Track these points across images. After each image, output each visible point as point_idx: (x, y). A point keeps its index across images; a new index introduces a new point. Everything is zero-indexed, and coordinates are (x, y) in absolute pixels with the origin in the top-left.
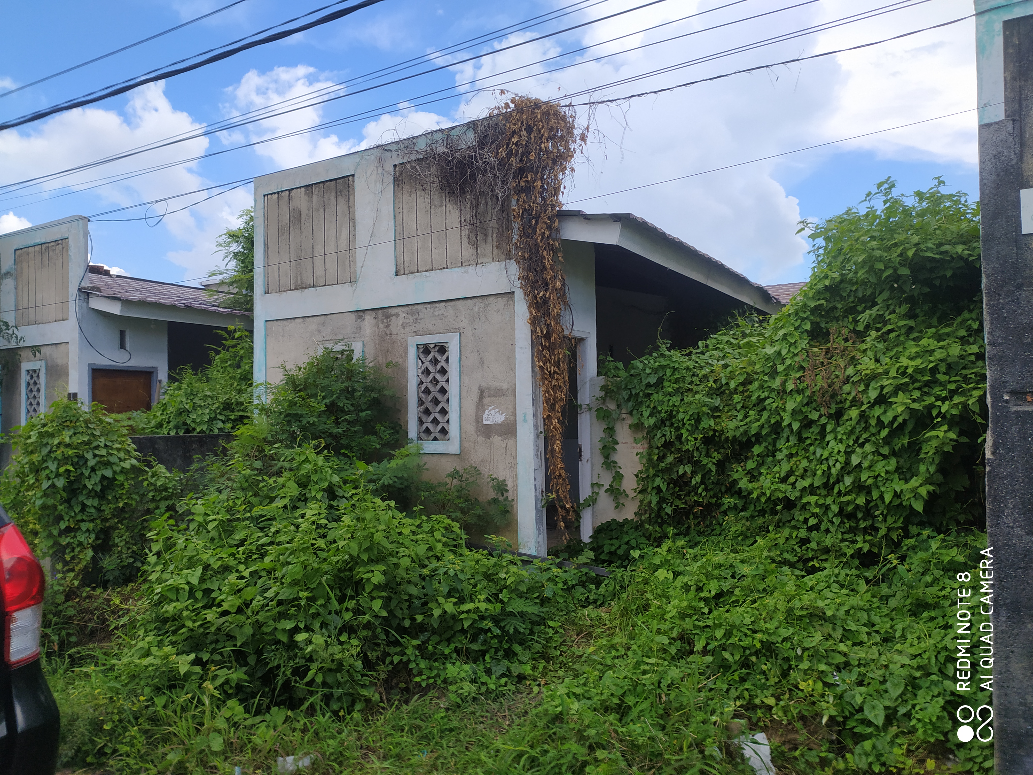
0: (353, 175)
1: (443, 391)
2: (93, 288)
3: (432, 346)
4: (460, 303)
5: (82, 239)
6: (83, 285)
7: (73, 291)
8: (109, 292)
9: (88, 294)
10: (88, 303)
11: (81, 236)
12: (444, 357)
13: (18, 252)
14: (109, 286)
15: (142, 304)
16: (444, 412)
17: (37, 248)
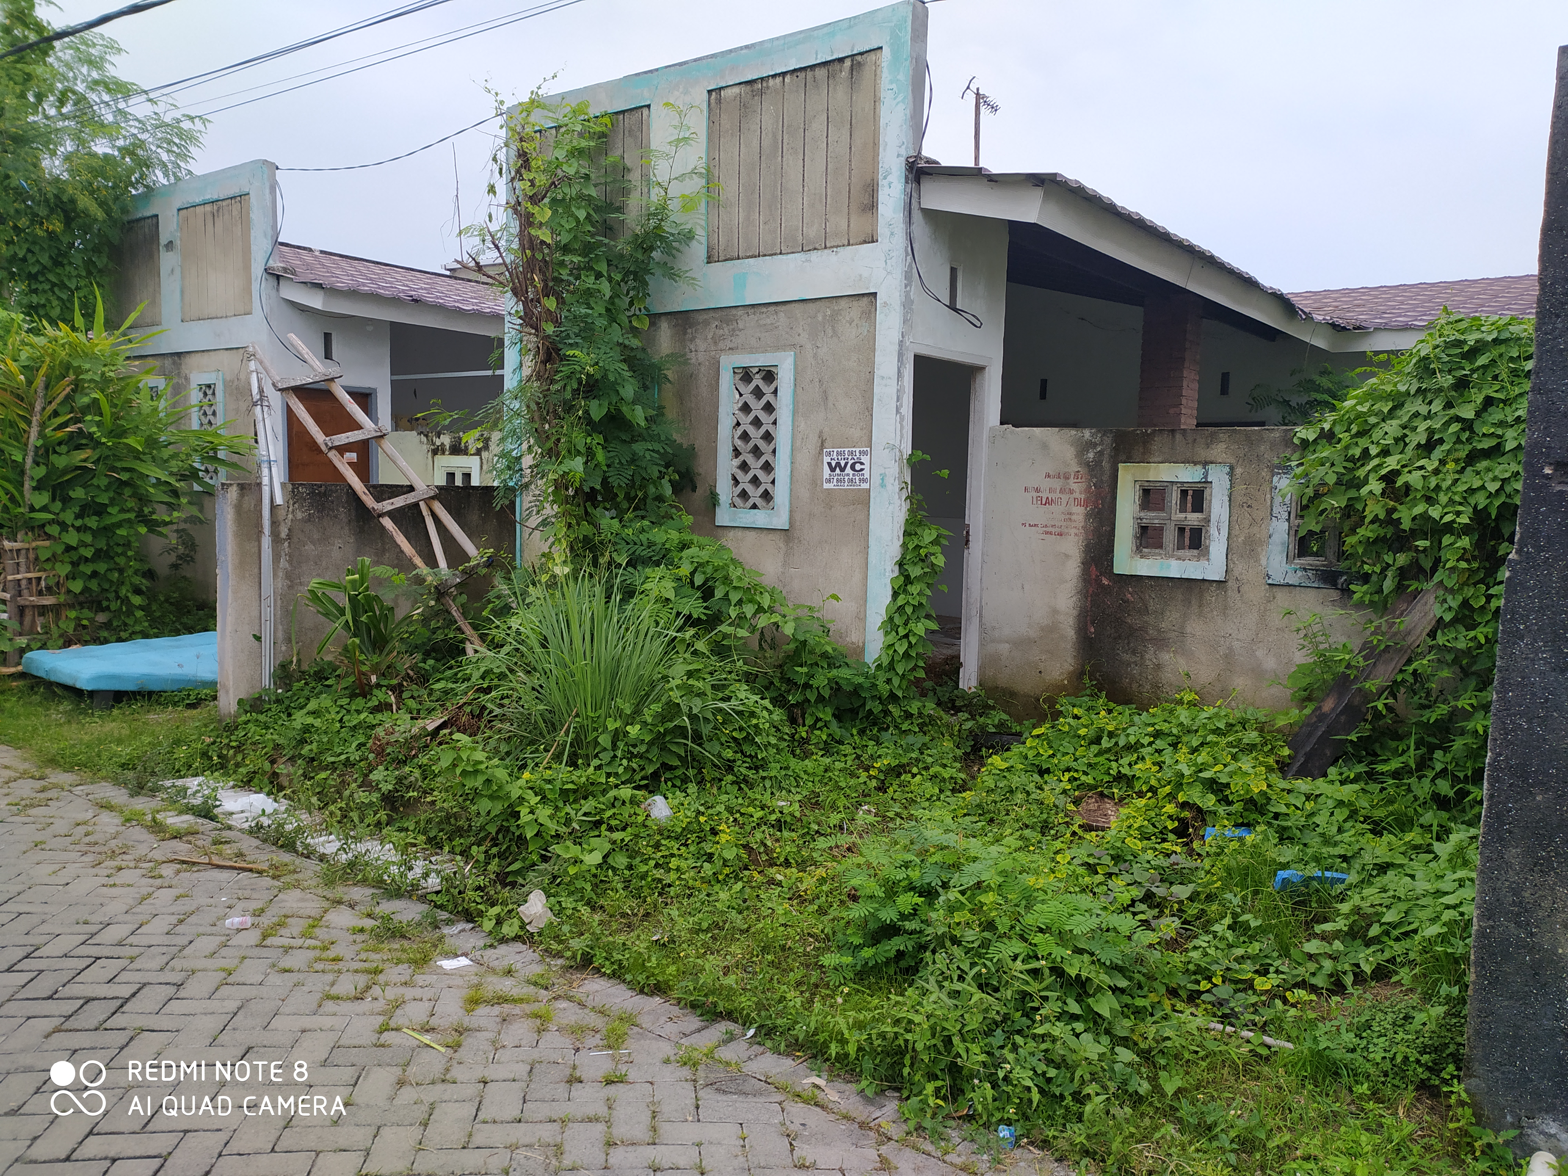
0: (649, 106)
1: (768, 437)
2: (285, 270)
3: (755, 370)
4: (798, 309)
5: (268, 196)
6: (271, 263)
7: (257, 270)
8: (309, 278)
9: (278, 277)
10: (278, 290)
11: (267, 191)
12: (772, 388)
13: (182, 212)
14: (309, 267)
15: (353, 294)
16: (767, 467)
17: (208, 208)
